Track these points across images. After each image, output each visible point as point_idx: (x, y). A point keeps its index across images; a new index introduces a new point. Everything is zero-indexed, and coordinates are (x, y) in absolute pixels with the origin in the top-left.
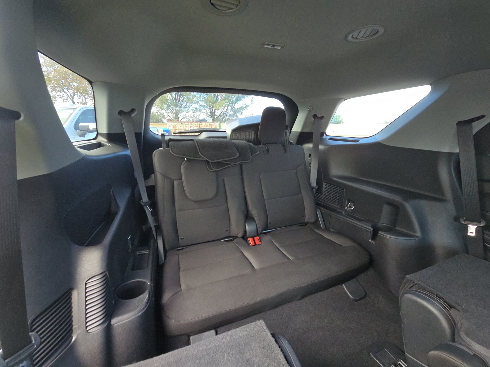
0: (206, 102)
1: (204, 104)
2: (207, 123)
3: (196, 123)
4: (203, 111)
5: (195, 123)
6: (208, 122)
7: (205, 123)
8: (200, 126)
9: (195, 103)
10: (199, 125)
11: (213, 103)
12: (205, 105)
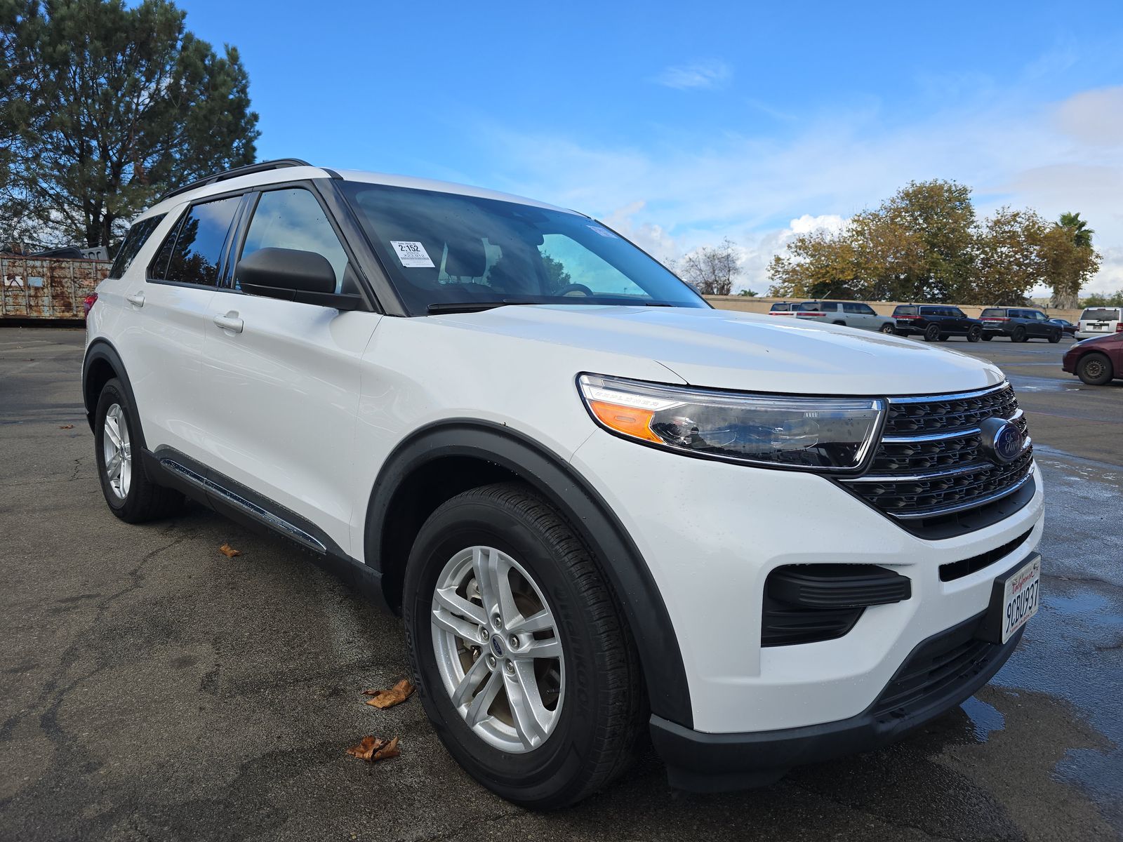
0: (68, 184)
1: (54, 188)
2: (85, 265)
3: (38, 263)
4: (55, 215)
5: (31, 263)
6: (90, 262)
7: (78, 264)
8: (55, 274)
9: (15, 183)
10: (52, 269)
11: (101, 191)
12: (65, 193)
